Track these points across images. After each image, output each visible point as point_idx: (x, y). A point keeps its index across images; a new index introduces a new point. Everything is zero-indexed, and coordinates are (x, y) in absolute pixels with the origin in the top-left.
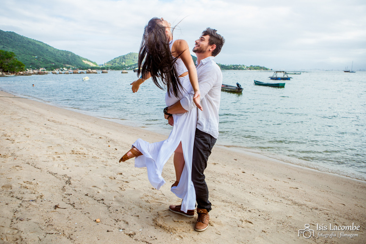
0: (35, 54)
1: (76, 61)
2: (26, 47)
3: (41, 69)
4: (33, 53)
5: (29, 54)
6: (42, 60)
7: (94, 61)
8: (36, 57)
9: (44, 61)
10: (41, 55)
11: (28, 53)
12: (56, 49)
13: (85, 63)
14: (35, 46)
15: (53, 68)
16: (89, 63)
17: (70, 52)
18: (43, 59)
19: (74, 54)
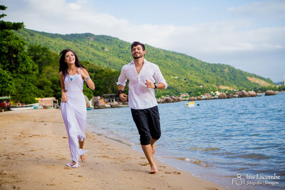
0: (175, 74)
1: (237, 80)
2: (162, 64)
3: (182, 96)
4: (171, 72)
5: (167, 74)
6: (185, 81)
7: (266, 78)
8: (176, 77)
9: (187, 82)
10: (183, 74)
11: (165, 72)
12: (205, 63)
13: (252, 82)
14: (175, 62)
15: (199, 93)
16: (257, 81)
17: (227, 65)
18: (185, 79)
19: (234, 68)
